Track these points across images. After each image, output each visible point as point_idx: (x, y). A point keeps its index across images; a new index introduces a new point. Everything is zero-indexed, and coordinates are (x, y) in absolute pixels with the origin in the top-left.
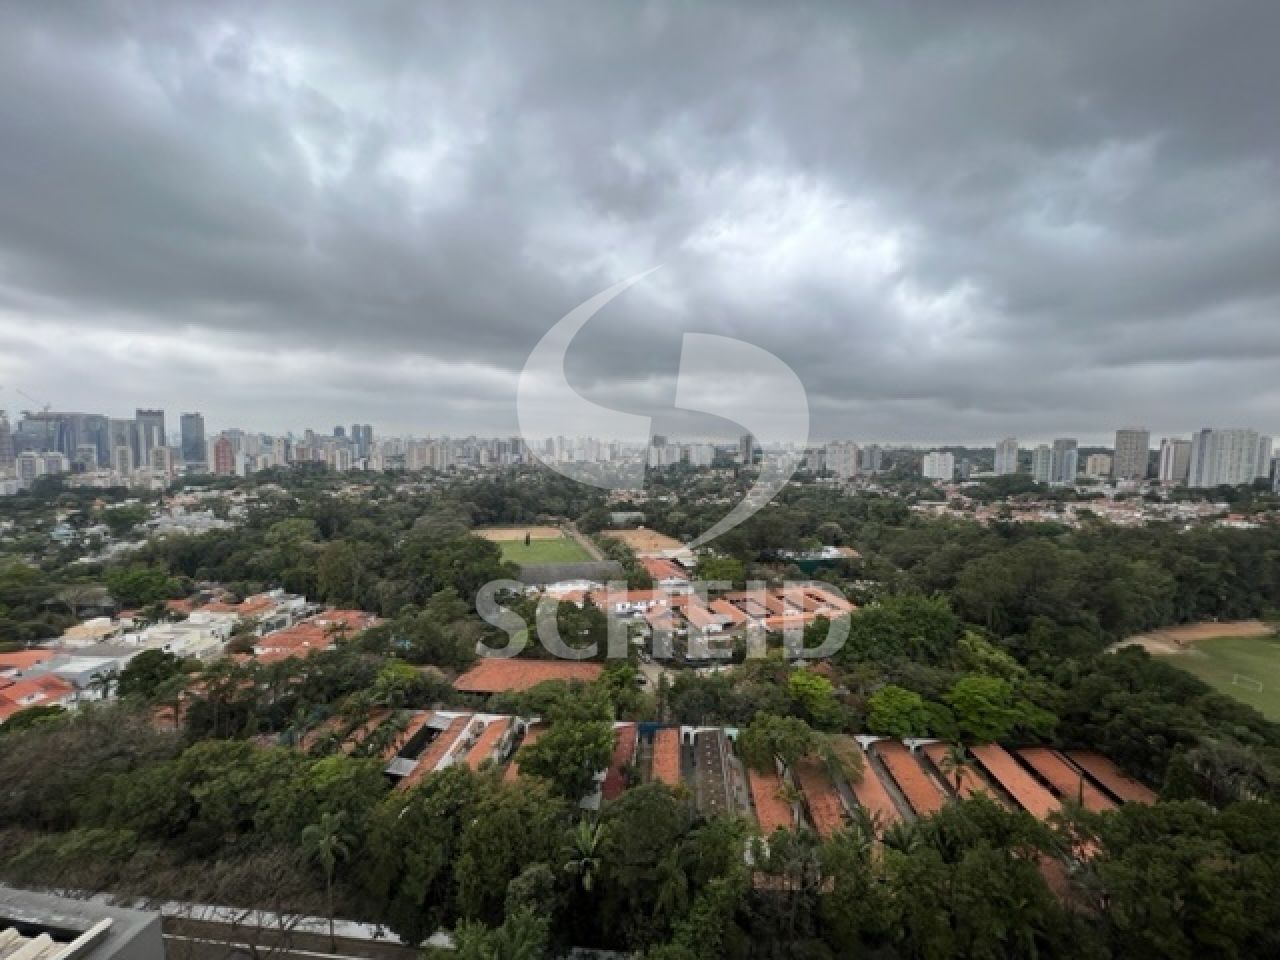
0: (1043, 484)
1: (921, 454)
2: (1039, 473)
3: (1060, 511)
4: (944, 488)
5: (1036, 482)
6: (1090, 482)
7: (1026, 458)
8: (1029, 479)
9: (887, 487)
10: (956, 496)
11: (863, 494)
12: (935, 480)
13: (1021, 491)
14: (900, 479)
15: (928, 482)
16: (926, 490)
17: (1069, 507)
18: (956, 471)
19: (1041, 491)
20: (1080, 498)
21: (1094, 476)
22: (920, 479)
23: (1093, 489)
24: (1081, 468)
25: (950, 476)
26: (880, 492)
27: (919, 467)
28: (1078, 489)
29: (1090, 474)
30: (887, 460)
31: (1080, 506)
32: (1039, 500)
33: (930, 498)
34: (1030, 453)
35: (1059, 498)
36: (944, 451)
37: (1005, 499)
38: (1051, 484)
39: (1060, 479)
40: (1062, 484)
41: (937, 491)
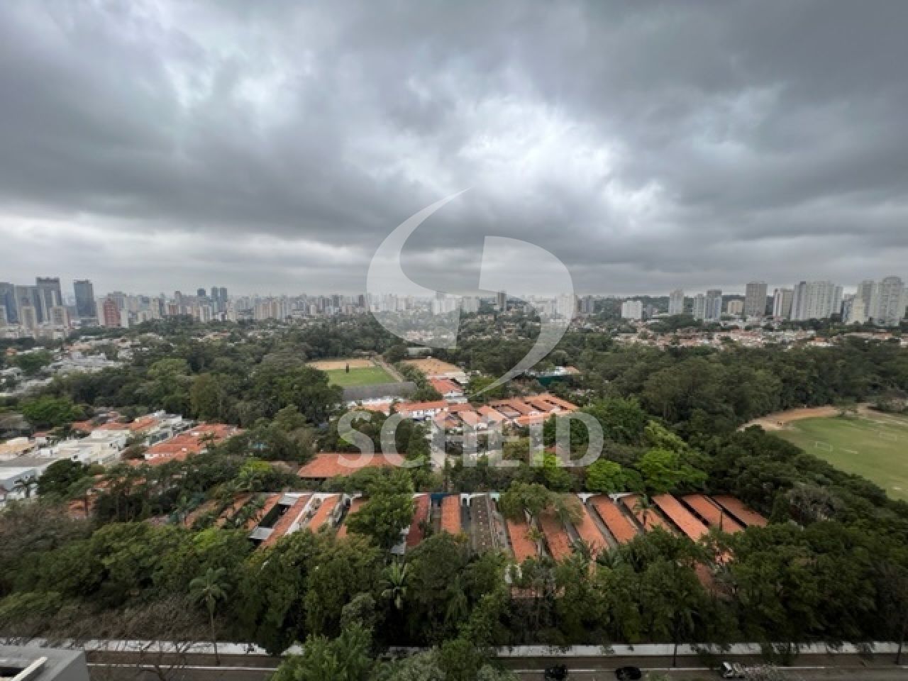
0: (700, 320)
1: (620, 301)
2: (698, 313)
3: (710, 338)
4: (636, 324)
5: (695, 319)
6: (729, 319)
7: (689, 303)
8: (692, 317)
9: (597, 324)
10: (643, 329)
11: (582, 330)
12: (630, 320)
13: (685, 326)
14: (607, 319)
15: (625, 321)
16: (624, 326)
17: (716, 335)
18: (644, 313)
19: (698, 325)
20: (723, 330)
21: (732, 315)
22: (619, 318)
23: (731, 324)
24: (724, 309)
25: (639, 316)
26: (593, 329)
27: (619, 311)
28: (722, 323)
29: (729, 313)
30: (598, 306)
31: (723, 334)
32: (697, 331)
33: (627, 332)
34: (692, 300)
35: (710, 329)
36: (635, 299)
37: (675, 331)
38: (705, 320)
39: (710, 317)
40: (712, 320)
41: (630, 327)
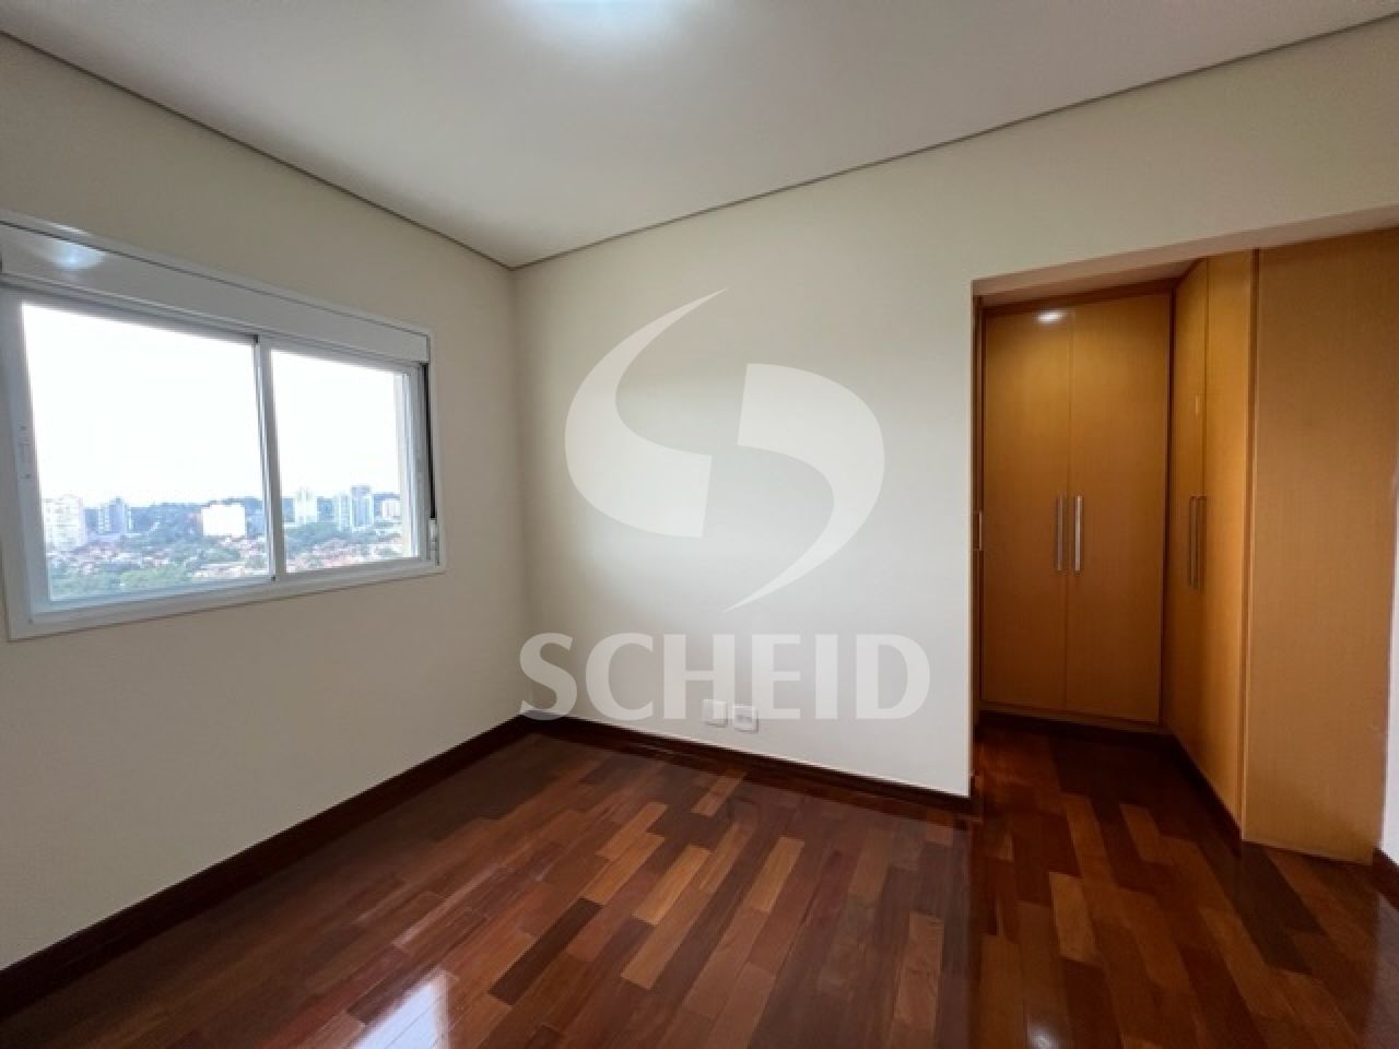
0: (347, 529)
1: (196, 508)
2: (340, 519)
3: (365, 554)
4: (237, 546)
5: (340, 529)
6: (386, 525)
7: (325, 507)
9: (149, 553)
12: (223, 538)
13: (325, 540)
16: (211, 551)
18: (248, 525)
21: (390, 519)
22: (198, 537)
23: (390, 531)
24: (378, 513)
25: (240, 531)
26: (139, 562)
27: (196, 525)
29: (385, 517)
30: (143, 518)
36: (229, 502)
